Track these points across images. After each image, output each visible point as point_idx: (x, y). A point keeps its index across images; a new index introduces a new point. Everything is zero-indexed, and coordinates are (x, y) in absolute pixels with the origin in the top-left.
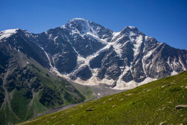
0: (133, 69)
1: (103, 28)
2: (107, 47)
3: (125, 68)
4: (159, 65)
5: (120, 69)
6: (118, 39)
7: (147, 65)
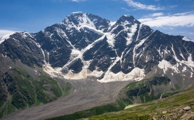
0: (123, 59)
1: (100, 19)
2: (102, 38)
3: (115, 59)
4: (149, 54)
5: (111, 60)
6: (113, 29)
7: (138, 55)
